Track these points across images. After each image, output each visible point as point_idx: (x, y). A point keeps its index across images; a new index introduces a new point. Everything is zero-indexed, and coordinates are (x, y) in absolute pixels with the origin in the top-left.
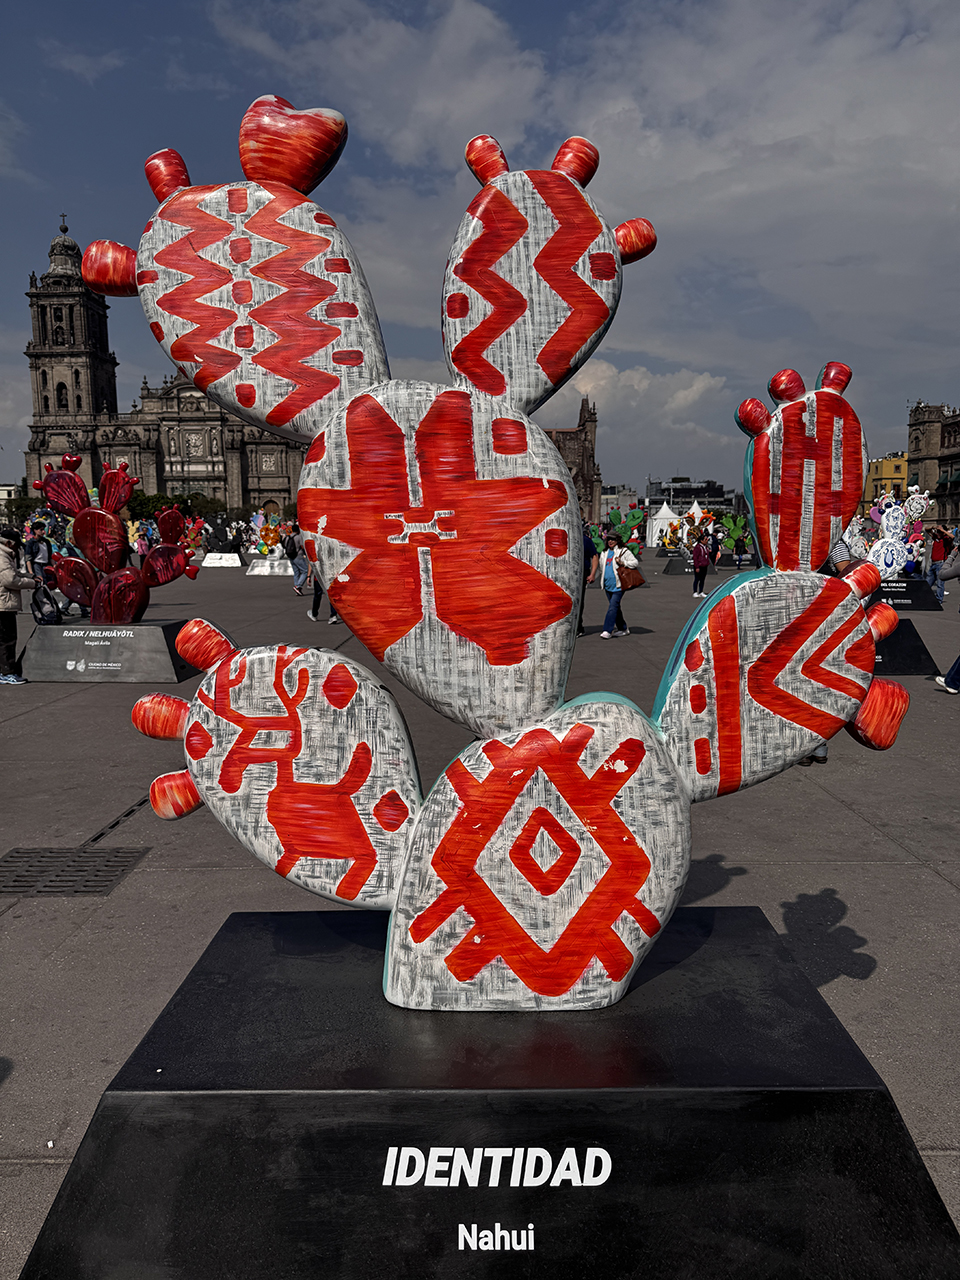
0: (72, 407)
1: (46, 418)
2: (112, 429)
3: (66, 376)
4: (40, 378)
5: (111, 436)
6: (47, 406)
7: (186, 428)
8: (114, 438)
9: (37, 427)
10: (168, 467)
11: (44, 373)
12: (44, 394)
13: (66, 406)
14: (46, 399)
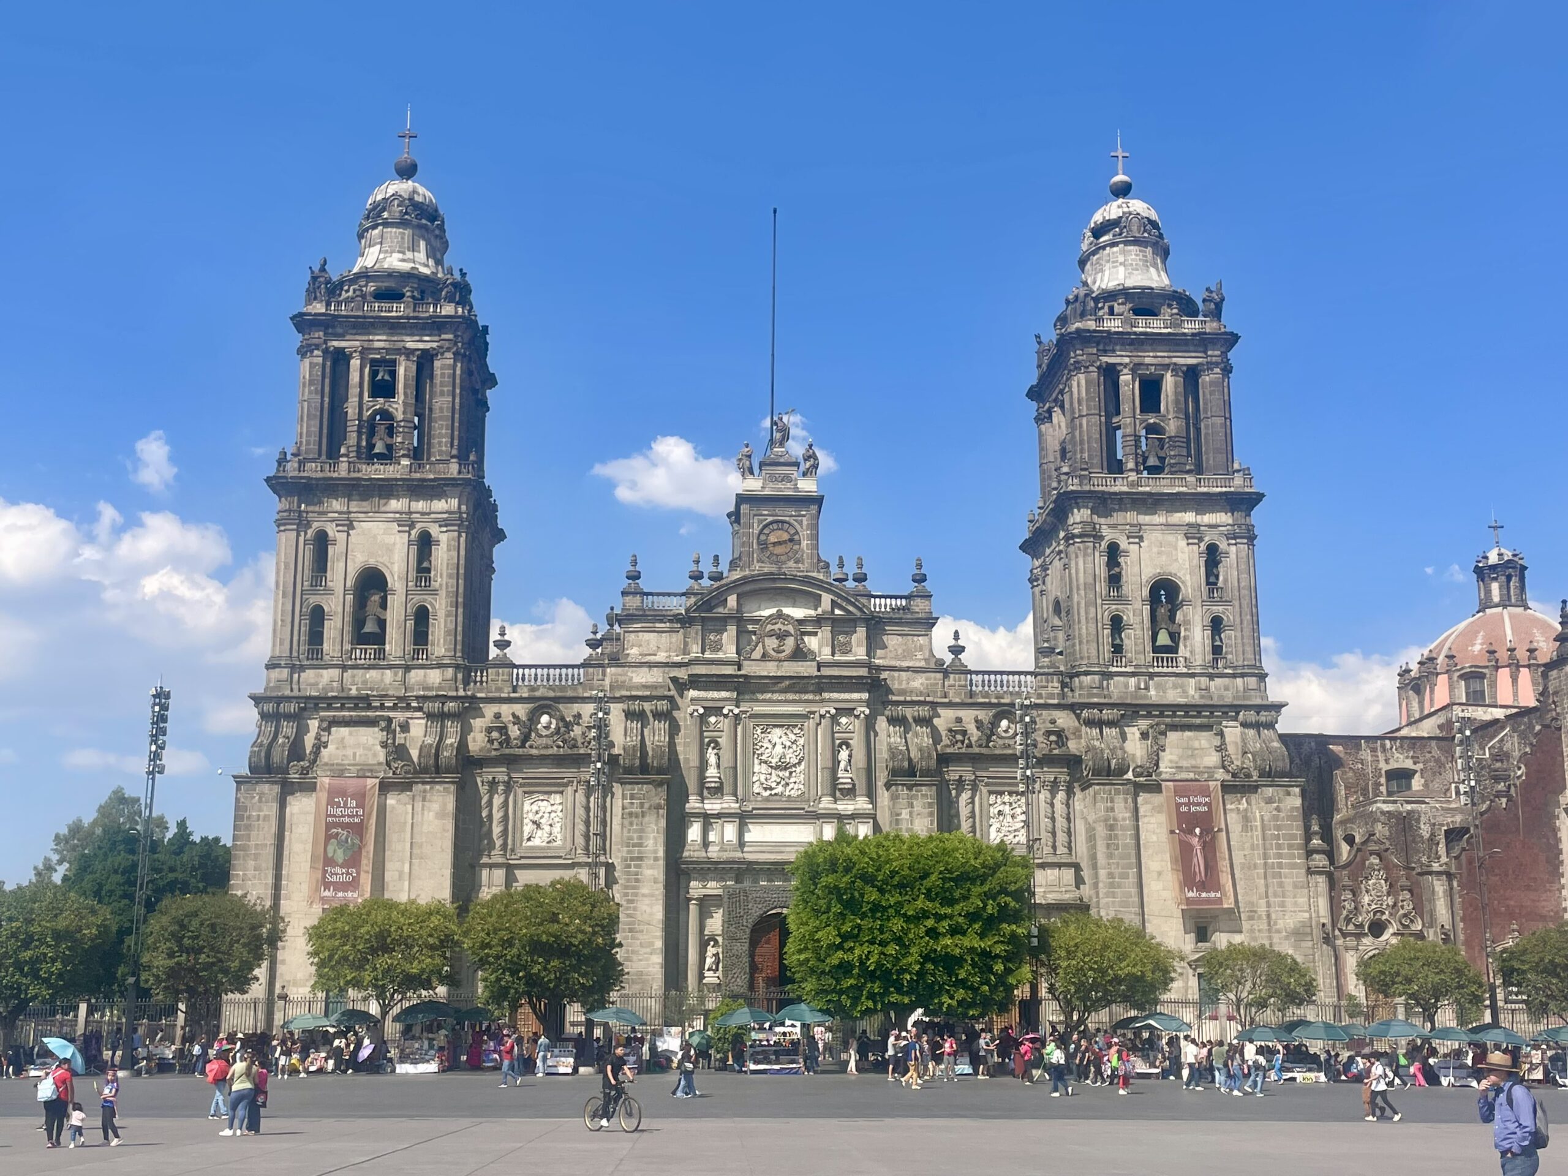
0: (395, 643)
1: (309, 675)
2: (521, 710)
3: (389, 549)
4: (307, 554)
5: (514, 732)
6: (316, 637)
7: (759, 709)
8: (526, 738)
9: (280, 700)
10: (694, 833)
11: (322, 542)
12: (313, 600)
13: (379, 638)
14: (318, 616)
